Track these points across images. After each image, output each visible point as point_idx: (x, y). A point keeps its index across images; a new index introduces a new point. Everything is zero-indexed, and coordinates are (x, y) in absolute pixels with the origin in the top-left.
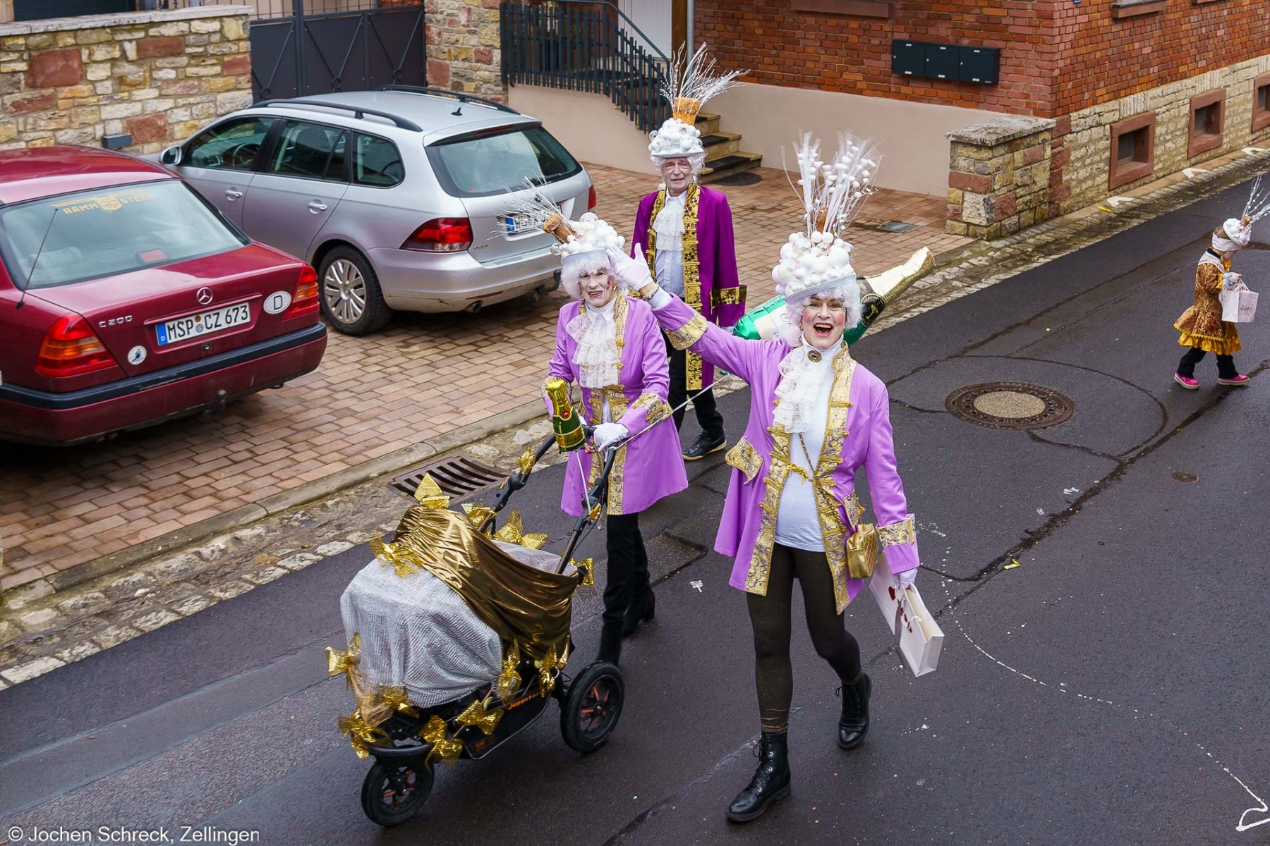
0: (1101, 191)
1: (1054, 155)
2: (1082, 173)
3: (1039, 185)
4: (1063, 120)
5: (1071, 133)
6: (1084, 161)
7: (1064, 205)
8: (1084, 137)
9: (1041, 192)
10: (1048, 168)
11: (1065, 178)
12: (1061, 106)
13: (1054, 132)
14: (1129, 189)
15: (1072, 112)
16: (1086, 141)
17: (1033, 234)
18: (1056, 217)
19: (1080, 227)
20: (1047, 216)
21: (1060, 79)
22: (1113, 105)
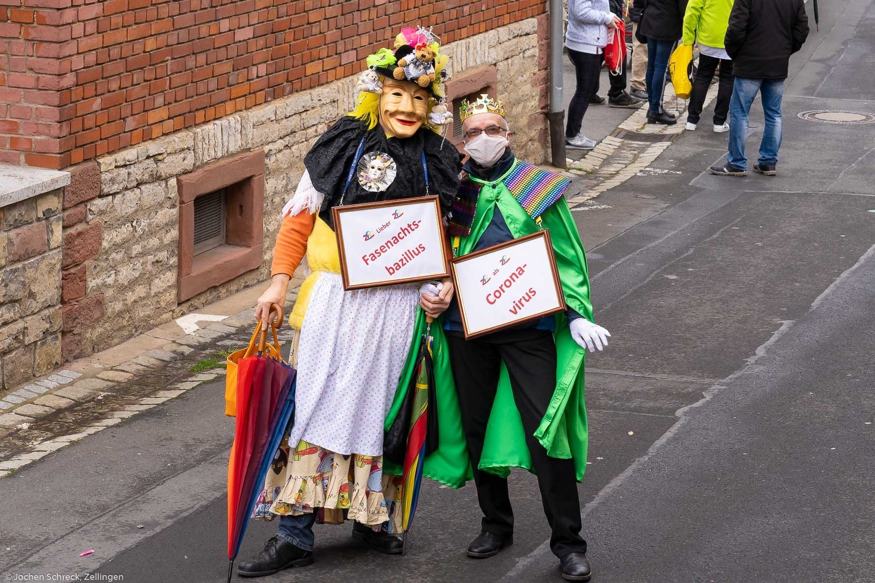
0: (163, 304)
1: (68, 241)
2: (126, 273)
3: (41, 299)
4: (83, 172)
5: (101, 196)
6: (129, 249)
7: (92, 334)
8: (126, 203)
9: (46, 312)
10: (58, 266)
11: (92, 283)
12: (80, 145)
13: (68, 196)
14: (219, 298)
15: (102, 155)
16: (130, 211)
17: (31, 396)
18: (76, 358)
19: (122, 377)
20: (58, 358)
21: (77, 93)
22: (182, 139)
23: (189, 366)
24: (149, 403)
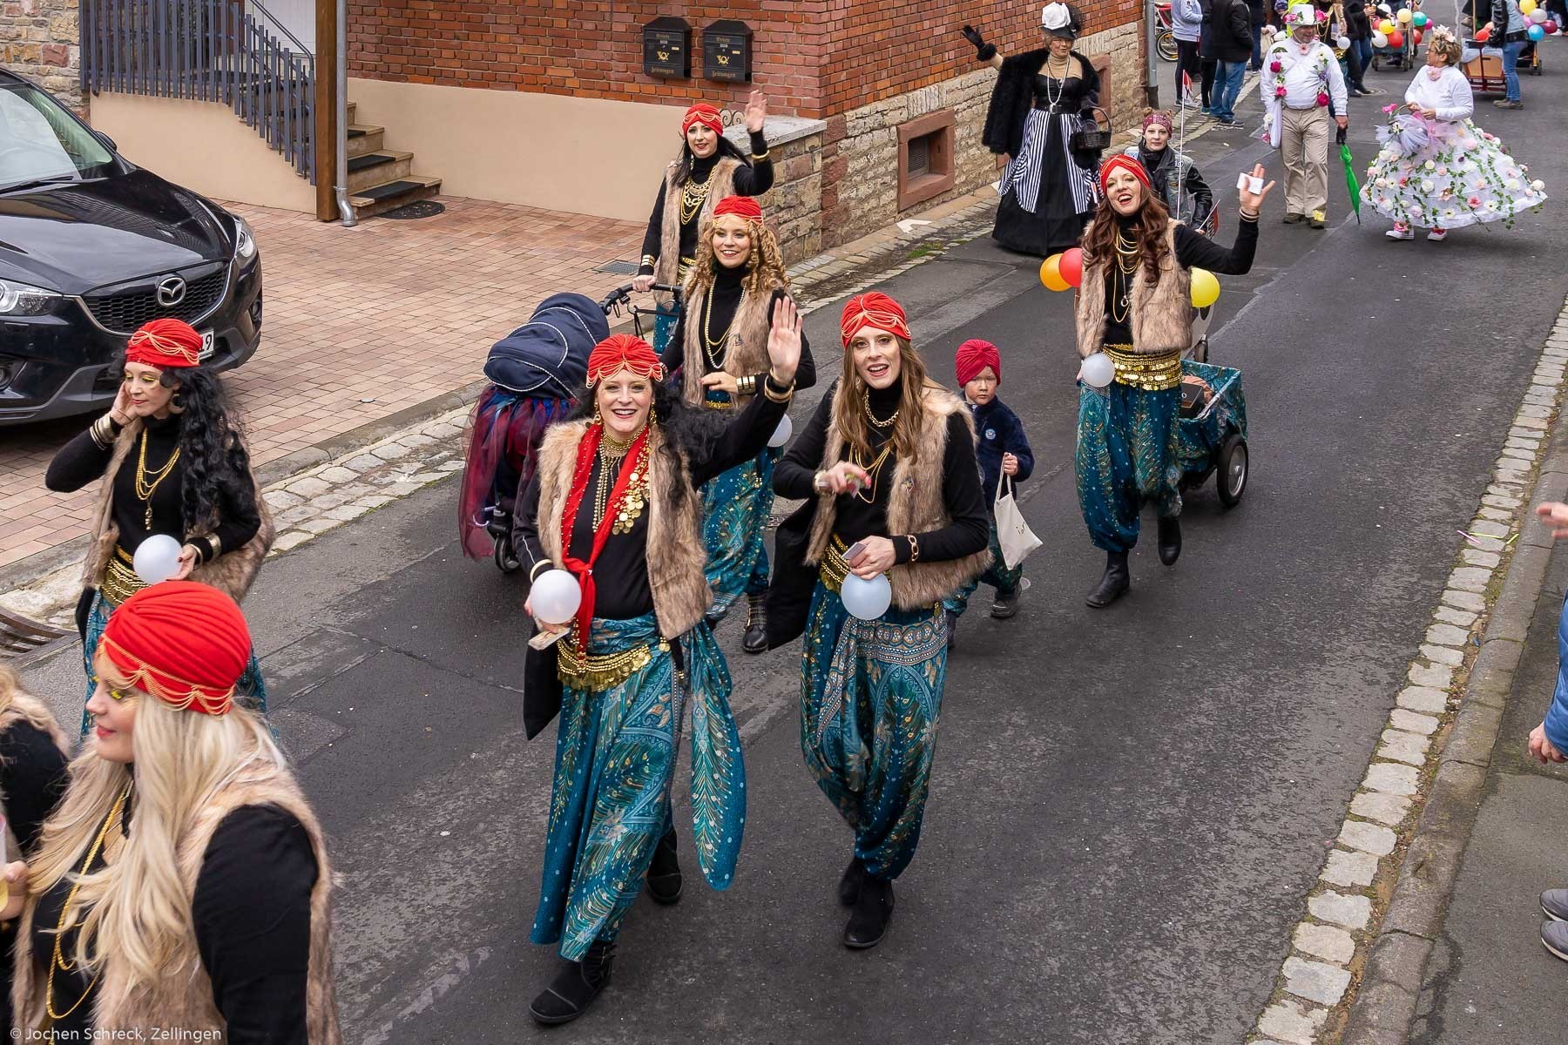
0: (888, 212)
1: (826, 167)
2: (864, 190)
3: (808, 206)
4: (834, 121)
5: (847, 138)
6: (865, 174)
7: (841, 231)
8: (863, 143)
9: (812, 215)
10: (819, 185)
11: (841, 196)
12: (832, 104)
13: (825, 137)
14: (924, 209)
15: (847, 110)
16: (866, 148)
17: (803, 271)
18: (831, 247)
19: (862, 260)
20: (819, 247)
21: (831, 68)
22: (900, 100)
23: (907, 254)
24: (881, 278)
